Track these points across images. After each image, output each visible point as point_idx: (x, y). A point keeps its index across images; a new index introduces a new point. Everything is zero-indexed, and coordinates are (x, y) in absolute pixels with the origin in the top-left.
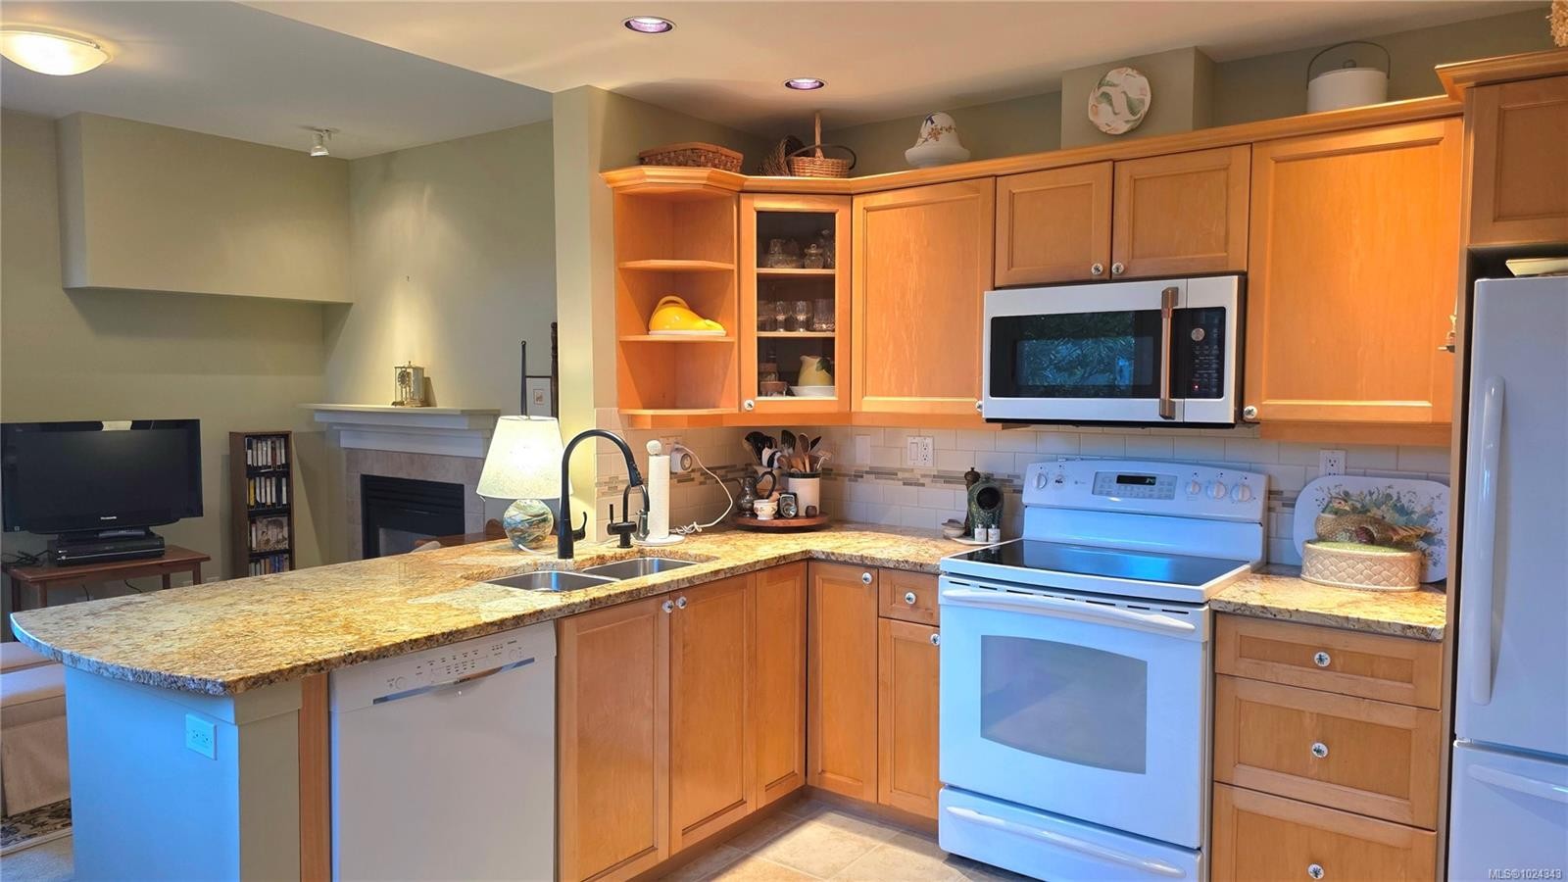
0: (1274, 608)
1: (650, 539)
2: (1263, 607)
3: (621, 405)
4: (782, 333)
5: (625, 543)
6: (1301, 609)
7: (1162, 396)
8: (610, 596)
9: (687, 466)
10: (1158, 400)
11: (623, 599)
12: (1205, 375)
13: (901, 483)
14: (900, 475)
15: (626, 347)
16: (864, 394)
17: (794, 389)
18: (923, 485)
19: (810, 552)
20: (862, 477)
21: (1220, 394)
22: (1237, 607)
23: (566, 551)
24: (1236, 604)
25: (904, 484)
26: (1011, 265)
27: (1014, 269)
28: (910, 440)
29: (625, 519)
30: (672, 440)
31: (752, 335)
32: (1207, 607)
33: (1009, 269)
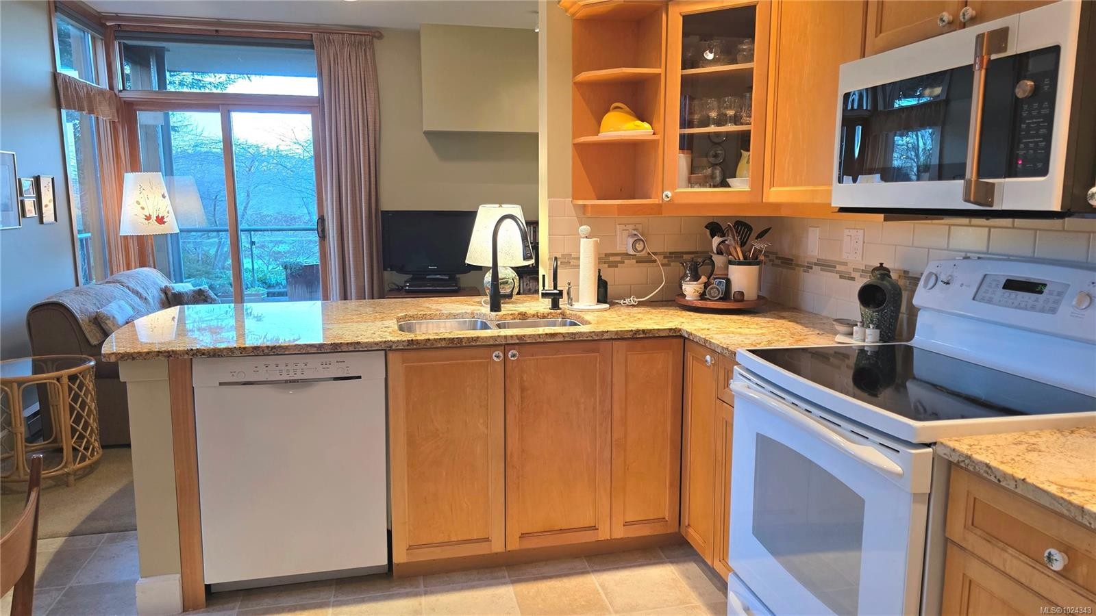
0: (998, 469)
1: (576, 306)
2: (988, 466)
3: (575, 197)
4: (712, 129)
5: (555, 305)
6: (1028, 480)
7: (968, 176)
8: (429, 340)
9: (639, 249)
10: (962, 181)
11: (443, 344)
12: (1031, 145)
13: (838, 276)
14: (839, 268)
15: (580, 149)
16: (772, 184)
17: (730, 181)
18: (853, 279)
19: (680, 330)
20: (811, 268)
21: (1044, 171)
22: (962, 459)
23: (495, 307)
24: (961, 454)
25: (841, 277)
26: (879, 30)
27: (881, 35)
28: (846, 232)
29: (555, 288)
30: (630, 227)
31: (674, 131)
32: (930, 450)
33: (876, 36)
